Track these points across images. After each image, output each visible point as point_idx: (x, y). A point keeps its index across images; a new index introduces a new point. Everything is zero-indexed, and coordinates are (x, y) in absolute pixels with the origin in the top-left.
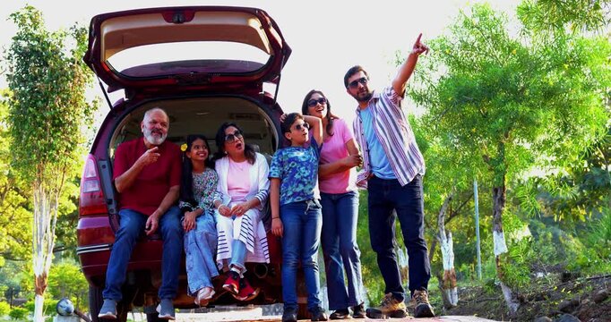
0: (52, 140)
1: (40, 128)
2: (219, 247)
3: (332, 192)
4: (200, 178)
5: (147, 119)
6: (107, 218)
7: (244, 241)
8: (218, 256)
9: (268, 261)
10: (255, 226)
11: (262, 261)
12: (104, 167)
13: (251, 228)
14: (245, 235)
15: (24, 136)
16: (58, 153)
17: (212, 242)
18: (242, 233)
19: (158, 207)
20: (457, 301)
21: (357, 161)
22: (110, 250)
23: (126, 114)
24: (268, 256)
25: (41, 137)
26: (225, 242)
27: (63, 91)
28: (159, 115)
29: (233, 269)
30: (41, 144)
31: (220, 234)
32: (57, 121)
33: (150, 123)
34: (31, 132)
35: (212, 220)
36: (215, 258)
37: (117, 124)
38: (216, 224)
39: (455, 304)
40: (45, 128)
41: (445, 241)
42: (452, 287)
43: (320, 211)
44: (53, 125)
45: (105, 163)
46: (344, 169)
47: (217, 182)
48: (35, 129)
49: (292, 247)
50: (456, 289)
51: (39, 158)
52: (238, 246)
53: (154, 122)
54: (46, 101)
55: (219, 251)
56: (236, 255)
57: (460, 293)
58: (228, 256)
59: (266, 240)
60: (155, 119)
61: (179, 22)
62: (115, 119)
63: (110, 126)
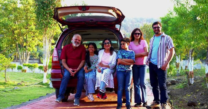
0: (49, 21)
1: (45, 17)
2: (96, 83)
3: (138, 64)
4: (92, 58)
5: (74, 38)
6: (60, 70)
7: (105, 82)
8: (96, 86)
9: (114, 88)
10: (109, 76)
11: (111, 87)
12: (60, 52)
13: (107, 77)
14: (105, 80)
15: (40, 19)
16: (51, 25)
17: (94, 81)
18: (104, 79)
19: (78, 67)
20: (193, 82)
21: (147, 55)
22: (61, 81)
23: (68, 34)
24: (113, 86)
25: (46, 19)
26: (99, 81)
27: (53, 4)
28: (78, 37)
29: (100, 91)
30: (46, 22)
31: (97, 79)
32: (51, 14)
33: (75, 39)
34: (42, 18)
35: (95, 74)
36: (95, 87)
37: (65, 37)
38: (96, 75)
39: (192, 84)
40: (47, 17)
41: (190, 61)
42: (192, 77)
43: (132, 72)
44: (50, 16)
45: (60, 51)
46: (142, 56)
47: (98, 60)
48: (44, 16)
49: (121, 84)
50: (193, 78)
51: (45, 27)
52: (102, 83)
53: (76, 39)
54: (47, 7)
55: (96, 84)
56: (102, 86)
57: (195, 79)
58: (99, 86)
59: (113, 80)
60: (77, 38)
61: (84, 10)
62: (64, 36)
63: (63, 38)
